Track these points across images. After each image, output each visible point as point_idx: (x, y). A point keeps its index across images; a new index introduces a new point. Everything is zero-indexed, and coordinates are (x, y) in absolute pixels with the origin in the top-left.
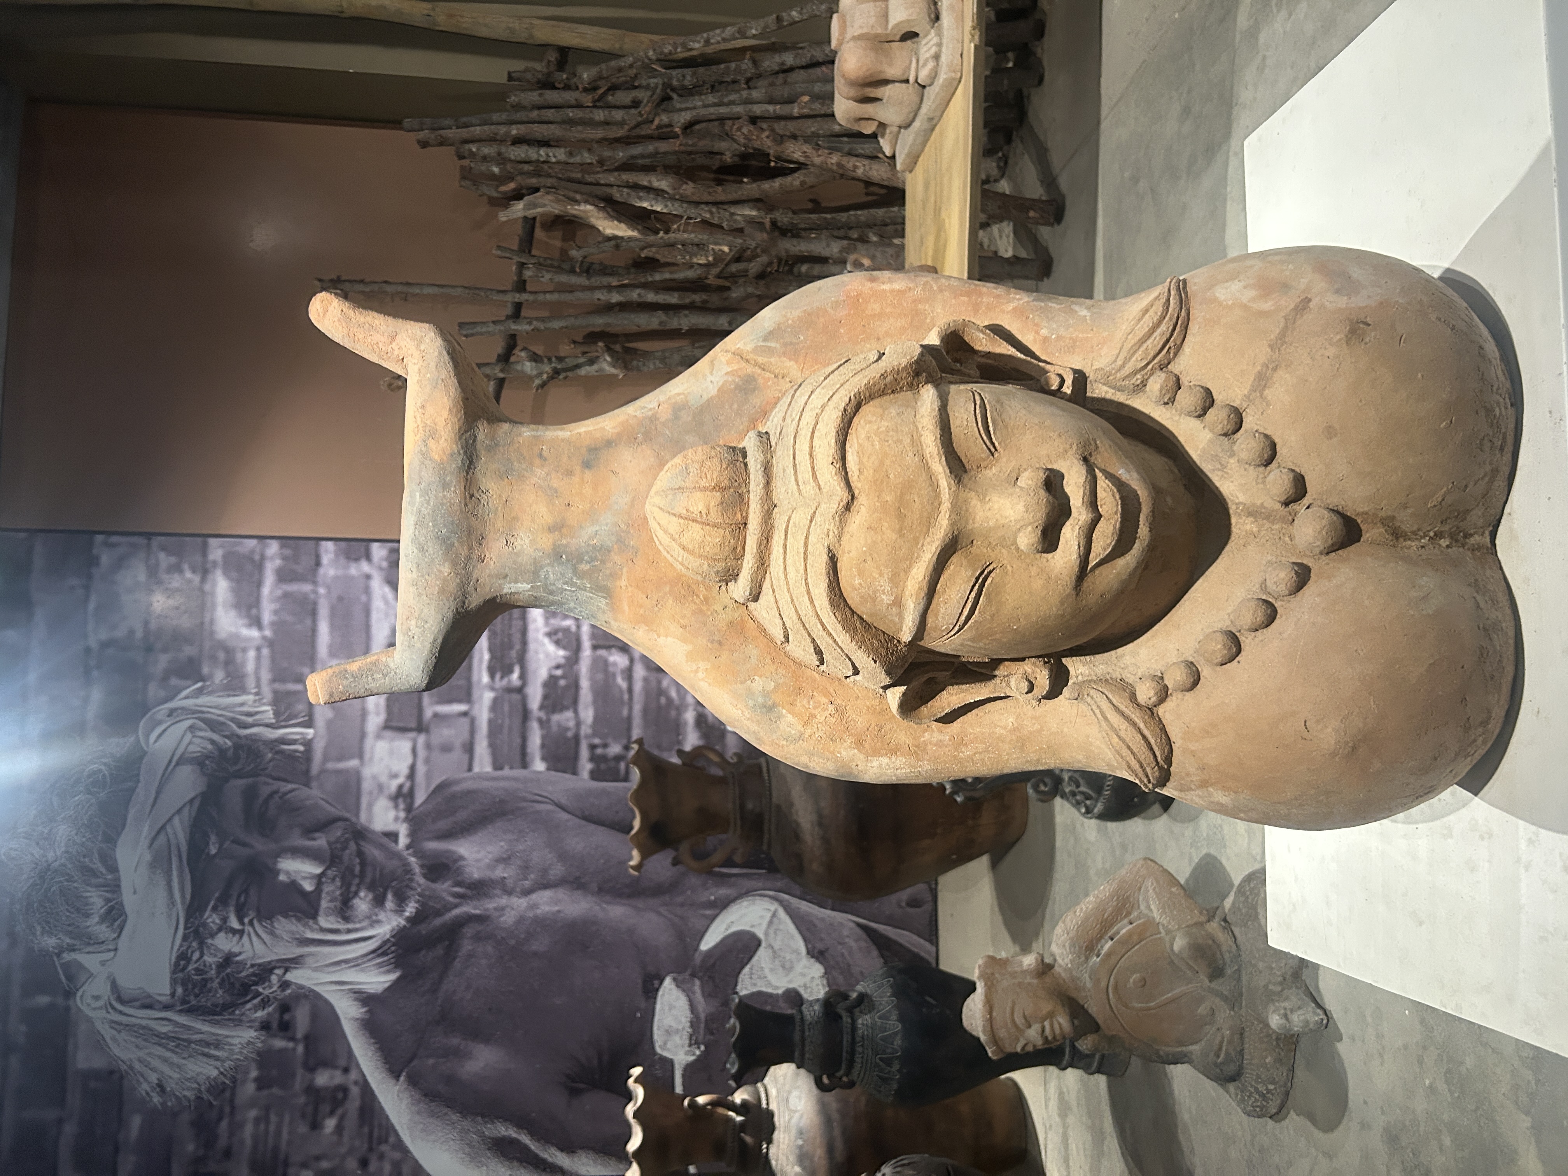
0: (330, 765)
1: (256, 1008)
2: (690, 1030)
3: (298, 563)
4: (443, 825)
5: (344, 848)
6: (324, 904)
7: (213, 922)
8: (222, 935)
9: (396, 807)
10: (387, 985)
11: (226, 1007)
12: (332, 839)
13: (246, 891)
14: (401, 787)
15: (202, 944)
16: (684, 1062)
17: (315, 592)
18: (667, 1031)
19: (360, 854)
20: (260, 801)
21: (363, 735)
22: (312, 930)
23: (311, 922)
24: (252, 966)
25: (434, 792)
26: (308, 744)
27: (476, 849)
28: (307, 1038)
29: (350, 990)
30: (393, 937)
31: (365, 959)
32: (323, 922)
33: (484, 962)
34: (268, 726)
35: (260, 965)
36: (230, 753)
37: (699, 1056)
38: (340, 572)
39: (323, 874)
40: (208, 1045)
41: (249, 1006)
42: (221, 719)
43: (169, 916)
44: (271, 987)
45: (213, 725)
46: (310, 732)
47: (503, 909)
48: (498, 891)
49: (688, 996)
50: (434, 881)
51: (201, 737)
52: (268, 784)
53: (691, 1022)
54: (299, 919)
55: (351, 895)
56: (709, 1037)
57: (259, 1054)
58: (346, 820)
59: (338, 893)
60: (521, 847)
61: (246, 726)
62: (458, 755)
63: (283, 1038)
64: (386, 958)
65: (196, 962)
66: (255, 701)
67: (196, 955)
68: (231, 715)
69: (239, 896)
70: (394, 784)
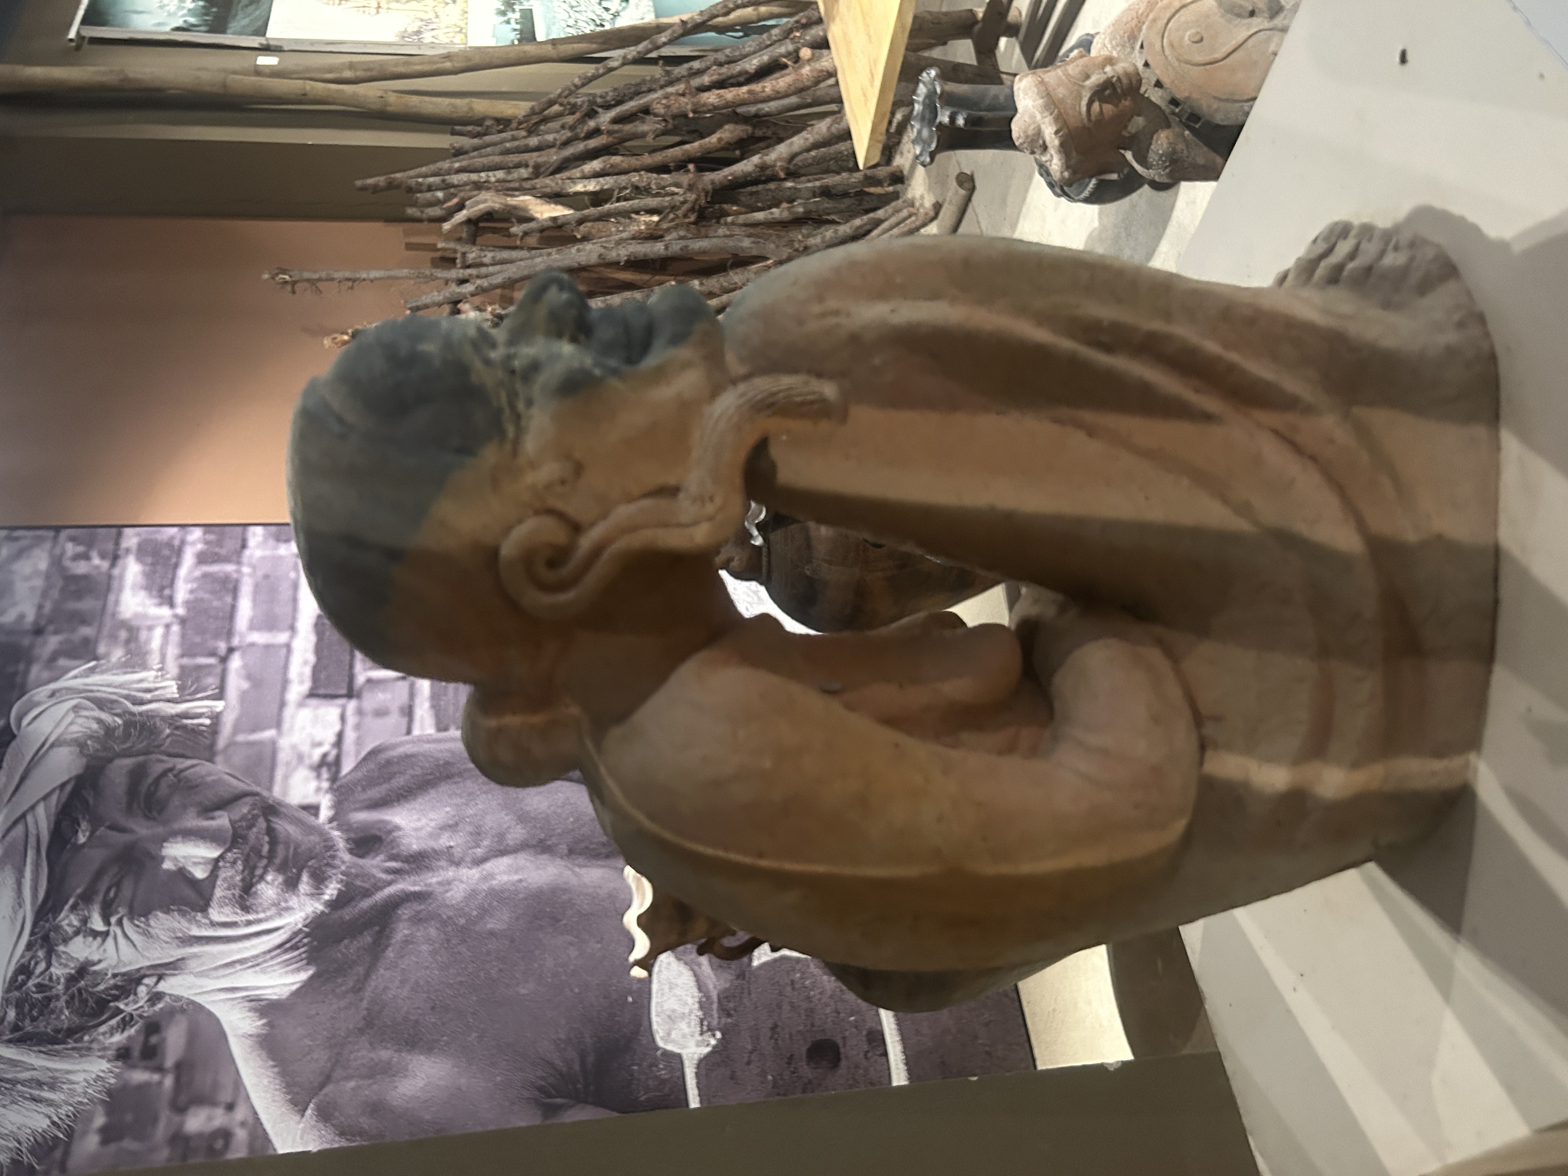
0: (241, 738)
1: (112, 1032)
2: (700, 1013)
3: (221, 547)
4: (375, 793)
5: (250, 827)
6: (219, 893)
7: (69, 925)
8: (79, 939)
9: (319, 777)
10: (294, 987)
11: (73, 1032)
12: (236, 817)
13: (118, 885)
14: (325, 755)
15: (50, 952)
16: (696, 1057)
17: (238, 571)
18: (669, 1017)
19: (270, 831)
20: (150, 780)
21: (282, 704)
22: (199, 925)
23: (199, 916)
24: (115, 976)
25: (365, 759)
26: (216, 718)
27: (415, 817)
28: (179, 1067)
29: (243, 998)
30: (306, 926)
31: (268, 956)
32: (215, 914)
33: (424, 948)
34: (169, 701)
35: (123, 974)
36: (119, 732)
37: (714, 1047)
38: (267, 553)
39: (221, 857)
40: (40, 1084)
41: (103, 1029)
42: (114, 697)
43: (13, 920)
44: (136, 1002)
45: (101, 704)
46: (219, 705)
47: (449, 883)
48: (443, 863)
49: (692, 970)
50: (362, 856)
51: (87, 717)
52: (162, 761)
53: (700, 1002)
54: (183, 914)
55: (254, 880)
56: (723, 1020)
57: (109, 1093)
58: (257, 794)
59: (238, 878)
60: (471, 812)
61: (142, 702)
62: (395, 720)
63: (146, 1068)
64: (296, 953)
65: (38, 976)
66: (157, 677)
67: (42, 966)
68: (125, 692)
69: (108, 890)
70: (317, 754)
